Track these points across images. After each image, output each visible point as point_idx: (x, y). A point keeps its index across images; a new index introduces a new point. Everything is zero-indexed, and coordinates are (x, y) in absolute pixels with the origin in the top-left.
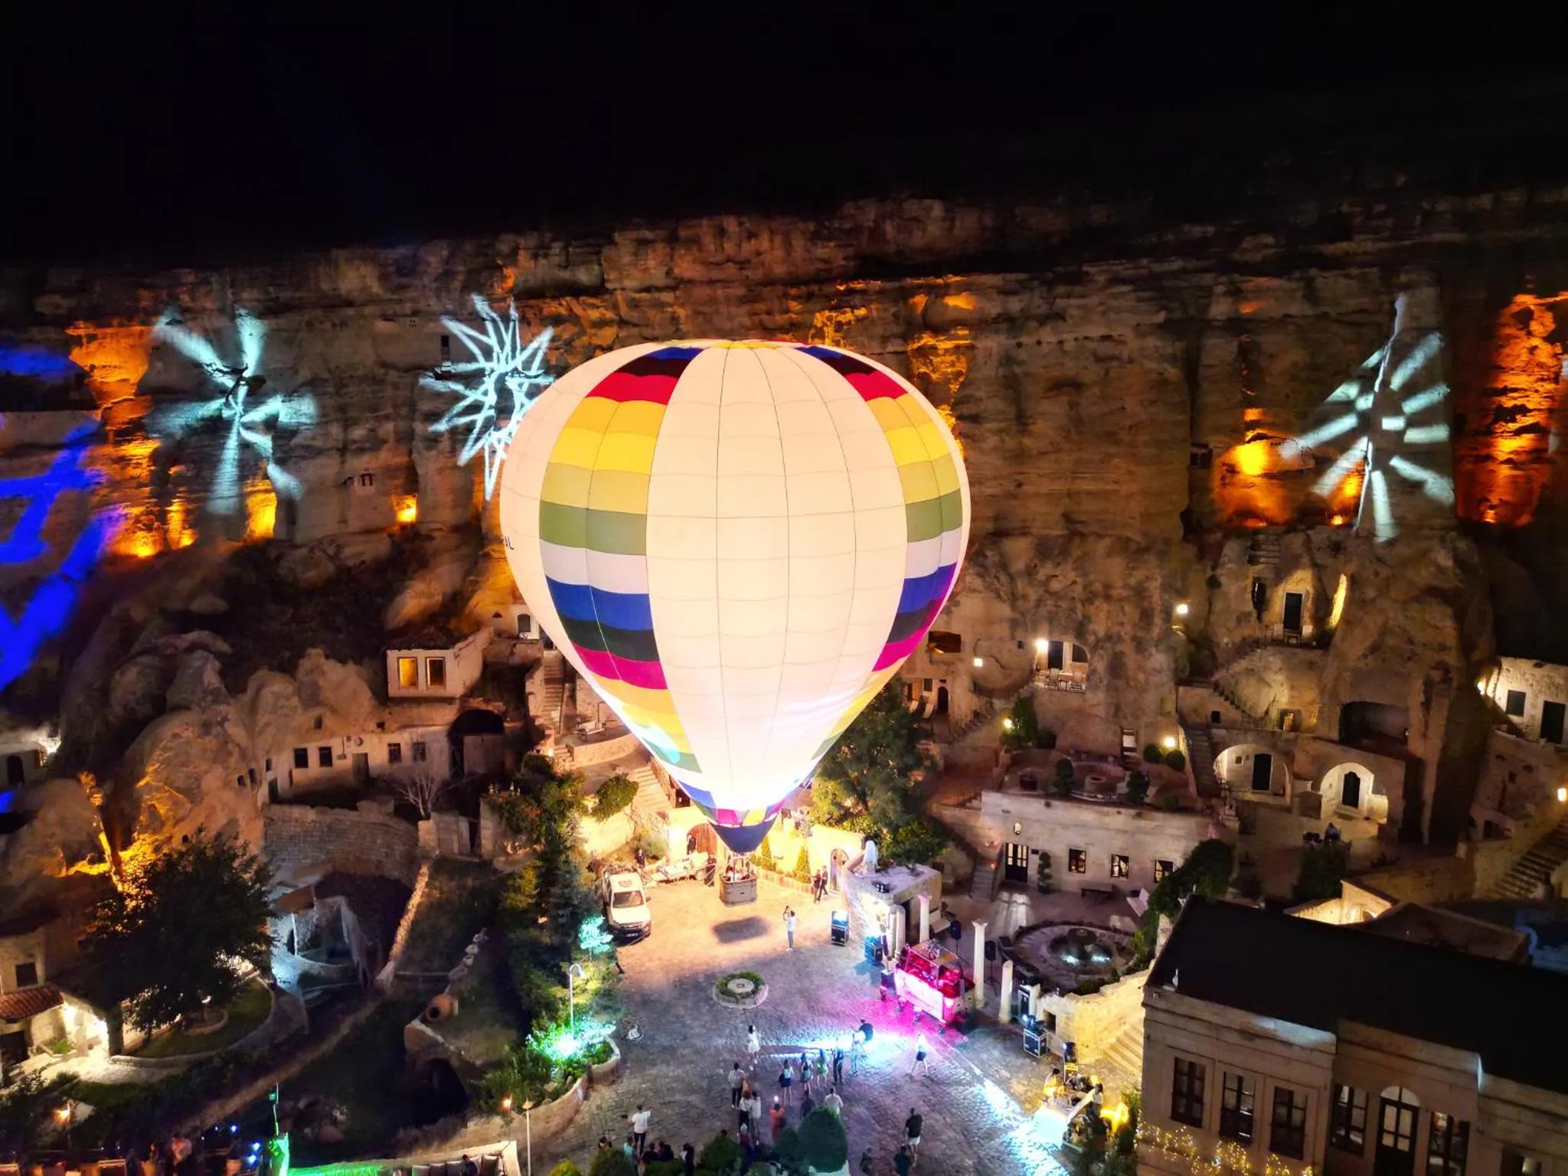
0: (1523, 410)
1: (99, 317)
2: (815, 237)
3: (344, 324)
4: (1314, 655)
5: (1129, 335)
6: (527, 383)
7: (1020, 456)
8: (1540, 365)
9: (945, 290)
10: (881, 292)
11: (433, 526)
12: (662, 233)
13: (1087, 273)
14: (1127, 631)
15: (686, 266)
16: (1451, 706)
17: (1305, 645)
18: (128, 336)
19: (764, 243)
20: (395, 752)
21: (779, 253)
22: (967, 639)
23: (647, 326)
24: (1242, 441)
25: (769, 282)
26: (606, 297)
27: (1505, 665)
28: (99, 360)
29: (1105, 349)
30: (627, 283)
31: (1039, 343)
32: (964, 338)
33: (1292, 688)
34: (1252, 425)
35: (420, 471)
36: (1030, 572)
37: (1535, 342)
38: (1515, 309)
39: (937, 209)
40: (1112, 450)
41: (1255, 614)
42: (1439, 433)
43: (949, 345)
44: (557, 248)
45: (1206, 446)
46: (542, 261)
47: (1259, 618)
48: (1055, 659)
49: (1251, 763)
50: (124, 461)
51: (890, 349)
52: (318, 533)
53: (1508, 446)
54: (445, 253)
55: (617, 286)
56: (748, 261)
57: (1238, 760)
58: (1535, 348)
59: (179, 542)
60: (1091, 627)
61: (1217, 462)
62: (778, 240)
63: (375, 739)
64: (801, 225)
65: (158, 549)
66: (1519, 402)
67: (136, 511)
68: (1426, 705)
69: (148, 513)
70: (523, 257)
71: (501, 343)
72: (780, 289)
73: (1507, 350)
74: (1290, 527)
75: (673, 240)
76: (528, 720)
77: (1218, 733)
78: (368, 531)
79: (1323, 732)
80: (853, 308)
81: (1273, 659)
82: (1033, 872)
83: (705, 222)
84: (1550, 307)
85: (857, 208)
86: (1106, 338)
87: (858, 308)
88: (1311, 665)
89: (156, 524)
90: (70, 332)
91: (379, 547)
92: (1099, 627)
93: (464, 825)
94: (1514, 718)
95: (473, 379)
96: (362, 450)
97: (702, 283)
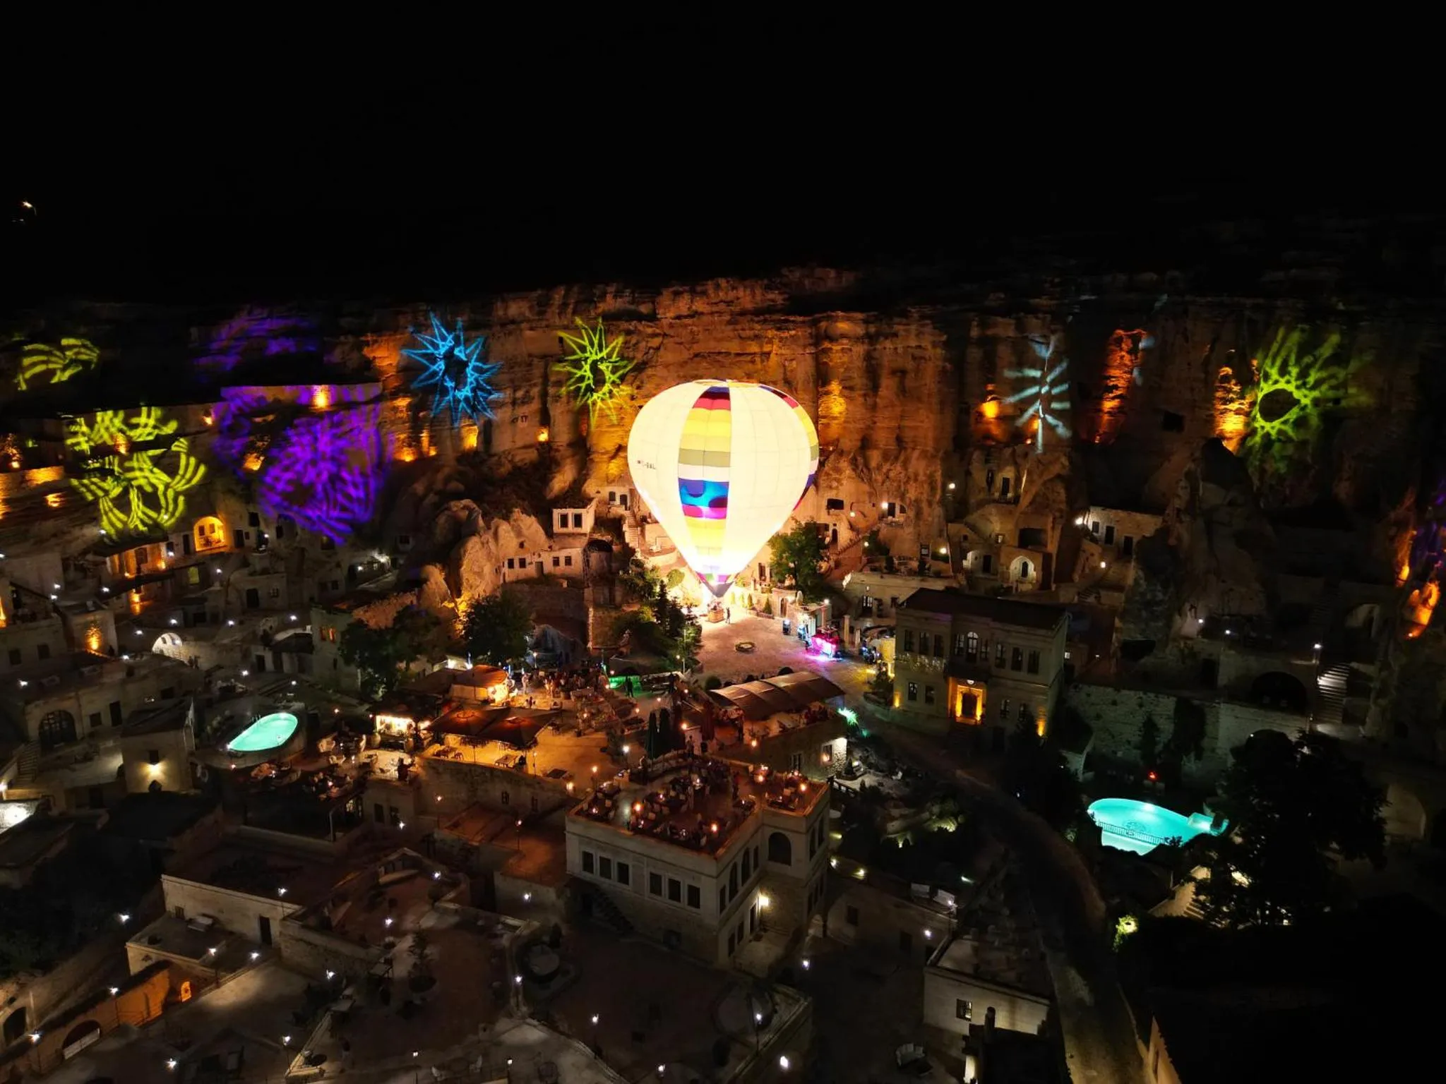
0: (1116, 387)
1: (379, 330)
2: (768, 288)
3: (510, 333)
4: (1011, 507)
5: (929, 347)
6: (611, 365)
7: (874, 407)
8: (1125, 365)
9: (836, 320)
10: (803, 322)
11: (559, 444)
12: (687, 288)
13: (910, 311)
14: (924, 497)
15: (699, 305)
16: (1062, 529)
17: (1008, 502)
18: (394, 340)
19: (741, 294)
20: (556, 562)
21: (748, 298)
22: (847, 504)
23: (678, 336)
24: (984, 401)
25: (743, 313)
26: (657, 322)
27: (1091, 510)
28: (378, 354)
29: (918, 353)
30: (668, 315)
31: (885, 348)
32: (846, 344)
33: (1001, 523)
34: (991, 393)
35: (552, 413)
36: (879, 468)
37: (1123, 353)
38: (1115, 336)
39: (832, 274)
40: (920, 405)
41: (987, 487)
42: (1066, 405)
43: (839, 348)
44: (627, 292)
45: (966, 403)
46: (619, 300)
47: (989, 490)
48: (891, 511)
49: (982, 560)
50: (396, 409)
51: (808, 351)
52: (502, 449)
53: (1109, 405)
54: (563, 292)
55: (663, 316)
56: (732, 302)
57: (976, 558)
58: (1124, 356)
59: (428, 453)
60: (908, 495)
61: (973, 411)
62: (748, 292)
63: (547, 554)
64: (760, 282)
65: (416, 456)
66: (1115, 383)
67: (402, 436)
68: (1053, 528)
69: (409, 437)
70: (609, 298)
71: (592, 344)
72: (749, 317)
73: (1111, 357)
74: (1007, 445)
75: (693, 292)
76: (626, 545)
77: (965, 544)
78: (525, 447)
79: (1011, 543)
80: (789, 330)
81: (992, 510)
82: (874, 609)
83: (710, 282)
84: (1129, 336)
85: (790, 271)
86: (919, 347)
87: (791, 330)
88: (1011, 512)
89: (414, 443)
90: (363, 339)
91: (532, 455)
92: (912, 494)
93: (606, 591)
94: (1095, 534)
95: (577, 364)
96: (523, 403)
97: (708, 314)
